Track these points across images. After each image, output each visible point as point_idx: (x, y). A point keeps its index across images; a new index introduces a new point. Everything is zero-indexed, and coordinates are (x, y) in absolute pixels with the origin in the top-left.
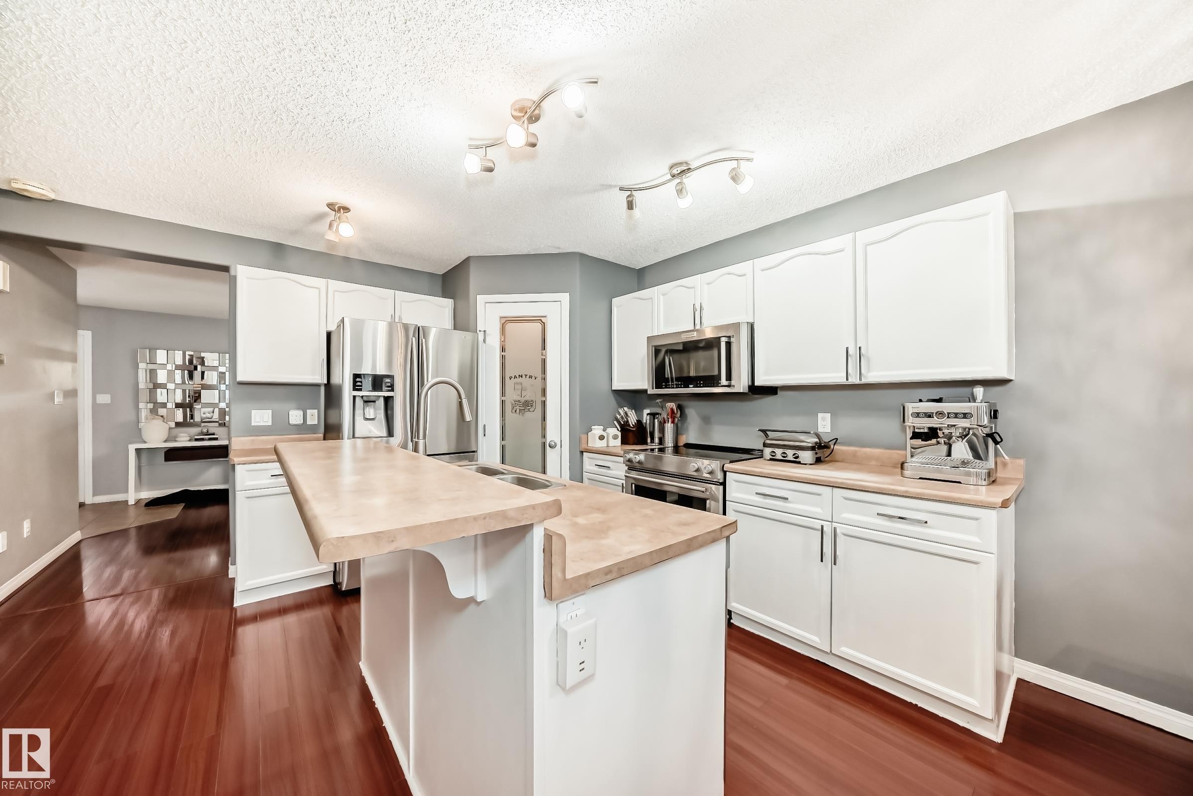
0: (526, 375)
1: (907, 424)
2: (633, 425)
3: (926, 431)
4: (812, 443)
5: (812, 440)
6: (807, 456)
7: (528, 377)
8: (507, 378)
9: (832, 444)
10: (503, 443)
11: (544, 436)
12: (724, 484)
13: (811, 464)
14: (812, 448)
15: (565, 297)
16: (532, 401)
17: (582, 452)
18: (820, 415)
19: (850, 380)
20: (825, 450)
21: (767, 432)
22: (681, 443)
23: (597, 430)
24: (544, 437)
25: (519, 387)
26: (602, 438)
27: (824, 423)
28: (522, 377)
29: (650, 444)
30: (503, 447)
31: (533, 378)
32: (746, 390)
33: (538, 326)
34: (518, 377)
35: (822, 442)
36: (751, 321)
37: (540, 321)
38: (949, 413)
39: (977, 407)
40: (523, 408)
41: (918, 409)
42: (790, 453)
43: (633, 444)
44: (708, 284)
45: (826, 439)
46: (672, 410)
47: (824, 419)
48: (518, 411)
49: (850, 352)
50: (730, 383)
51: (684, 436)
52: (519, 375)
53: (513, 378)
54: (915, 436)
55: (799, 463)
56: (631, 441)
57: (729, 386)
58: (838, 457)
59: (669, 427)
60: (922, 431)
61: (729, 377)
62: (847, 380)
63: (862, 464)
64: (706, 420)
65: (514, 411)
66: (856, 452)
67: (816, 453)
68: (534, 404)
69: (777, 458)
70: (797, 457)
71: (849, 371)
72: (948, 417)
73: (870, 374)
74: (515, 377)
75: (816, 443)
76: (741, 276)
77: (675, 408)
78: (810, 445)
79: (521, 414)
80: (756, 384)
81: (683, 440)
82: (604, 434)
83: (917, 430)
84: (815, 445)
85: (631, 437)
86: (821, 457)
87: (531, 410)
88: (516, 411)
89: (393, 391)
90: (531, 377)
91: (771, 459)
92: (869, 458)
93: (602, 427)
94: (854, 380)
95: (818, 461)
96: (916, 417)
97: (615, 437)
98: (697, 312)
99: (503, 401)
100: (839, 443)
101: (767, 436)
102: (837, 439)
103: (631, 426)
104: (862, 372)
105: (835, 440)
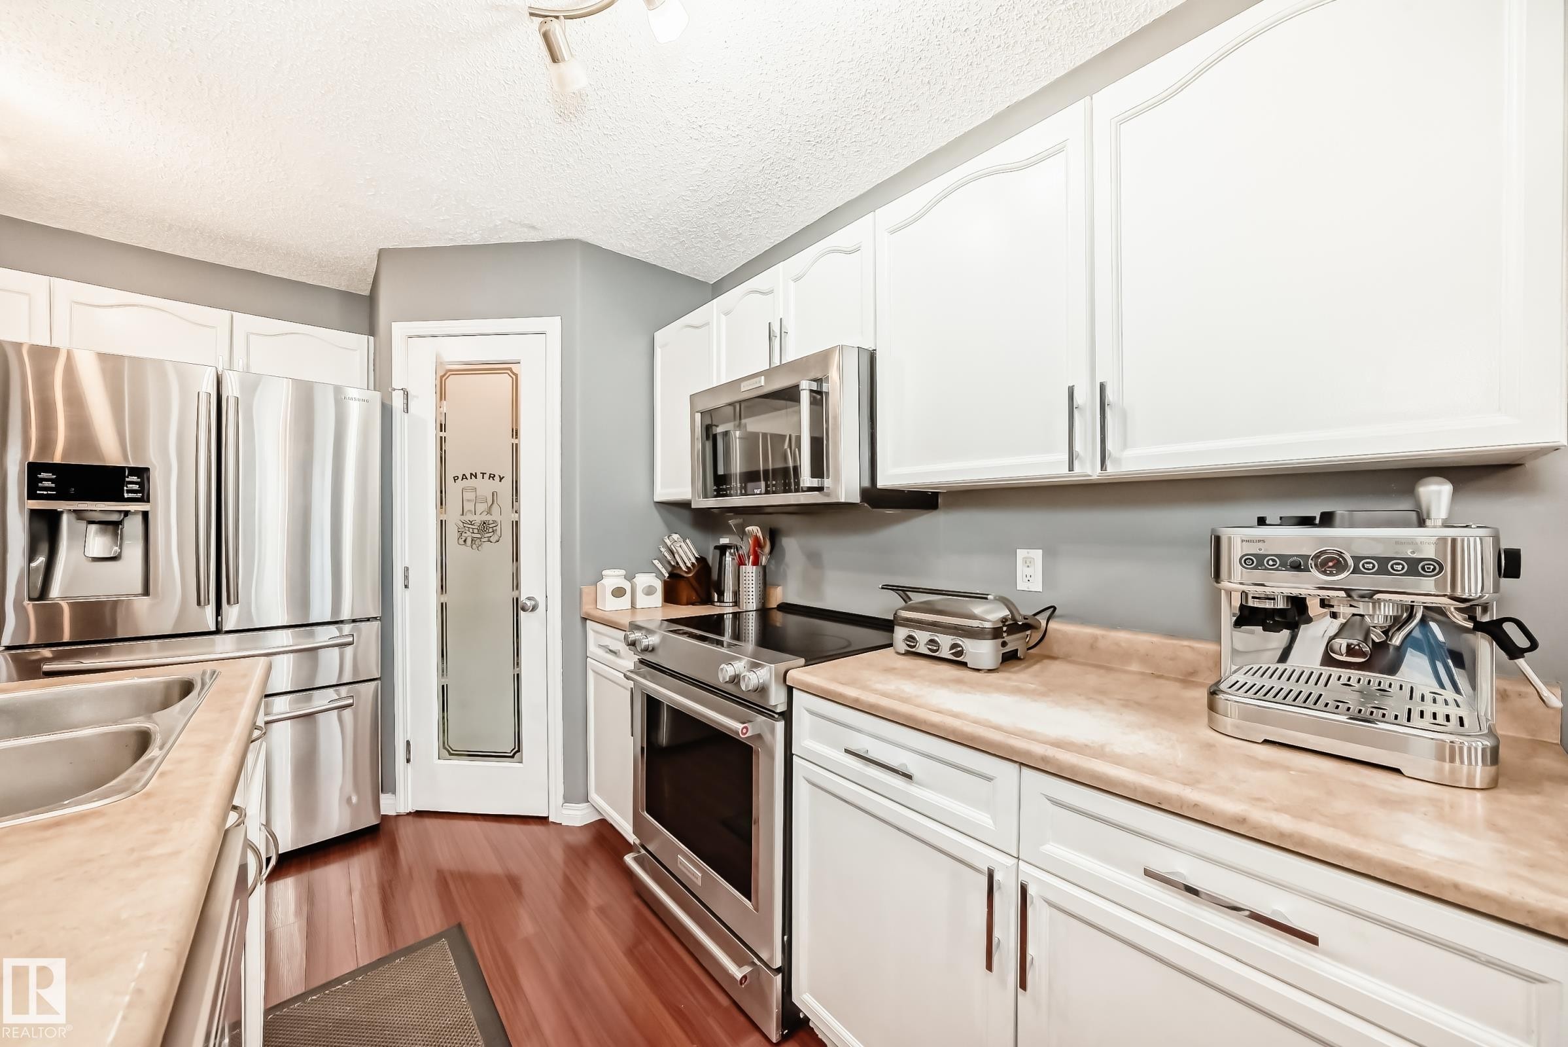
0: (483, 474)
1: (1225, 584)
2: (687, 567)
3: (1281, 605)
4: (994, 622)
5: (992, 614)
6: (983, 651)
7: (487, 476)
8: (450, 480)
9: (1042, 620)
10: (444, 599)
11: (517, 586)
12: (787, 716)
13: (990, 671)
14: (996, 633)
15: (553, 325)
16: (494, 522)
17: (585, 619)
18: (1021, 554)
19: (1077, 468)
20: (1028, 632)
21: (908, 593)
22: (774, 604)
23: (613, 578)
24: (517, 588)
25: (469, 495)
26: (619, 592)
27: (1028, 571)
28: (476, 477)
29: (718, 604)
30: (443, 607)
31: (497, 478)
32: (857, 499)
33: (506, 380)
34: (469, 477)
35: (1018, 617)
36: (869, 346)
37: (509, 372)
38: (1357, 559)
39: (1454, 541)
40: (479, 536)
41: (1260, 545)
42: (945, 642)
43: (690, 603)
44: (796, 280)
45: (1026, 610)
46: (757, 539)
47: (1028, 562)
48: (469, 541)
49: (1079, 399)
50: (823, 483)
51: (779, 590)
52: (471, 474)
53: (460, 478)
54: (1248, 616)
55: (964, 664)
56: (684, 599)
57: (820, 489)
58: (1056, 650)
59: (750, 572)
60: (1267, 606)
61: (818, 470)
62: (1071, 469)
63: (1109, 669)
64: (814, 559)
65: (461, 541)
66: (1095, 638)
67: (1004, 644)
68: (498, 528)
69: (919, 651)
70: (960, 653)
71: (1078, 447)
72: (1356, 571)
73: (1128, 453)
74: (464, 477)
75: (1004, 620)
76: (850, 253)
77: (760, 535)
78: (988, 625)
79: (474, 546)
80: (881, 483)
81: (778, 596)
82: (627, 585)
83: (1251, 603)
84: (1001, 625)
85: (685, 592)
86: (1017, 650)
87: (493, 539)
88: (465, 541)
89: (148, 501)
90: (492, 477)
91: (907, 653)
92: (1126, 655)
93: (623, 572)
94: (1088, 469)
95: (1010, 658)
96: (1256, 568)
97: (650, 591)
98: (775, 336)
99: (442, 521)
100: (1060, 616)
101: (906, 599)
102: (1055, 608)
103: (684, 568)
104: (1109, 446)
105: (1048, 612)
